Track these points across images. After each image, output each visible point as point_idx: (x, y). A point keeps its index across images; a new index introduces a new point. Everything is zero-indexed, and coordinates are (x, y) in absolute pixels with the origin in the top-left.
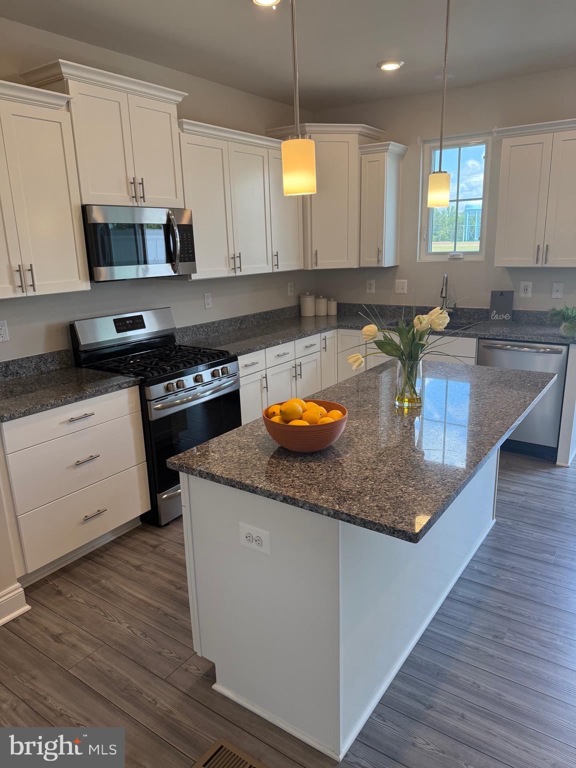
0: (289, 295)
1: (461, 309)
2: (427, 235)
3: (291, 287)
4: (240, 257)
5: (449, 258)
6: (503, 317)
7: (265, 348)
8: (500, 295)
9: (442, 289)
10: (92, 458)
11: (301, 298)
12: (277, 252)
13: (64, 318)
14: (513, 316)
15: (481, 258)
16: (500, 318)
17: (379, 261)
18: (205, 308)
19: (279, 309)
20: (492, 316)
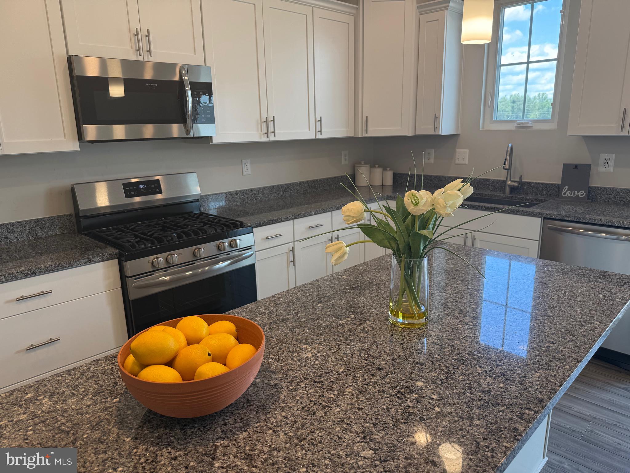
0: (343, 163)
1: (528, 183)
2: (492, 102)
3: (345, 155)
4: (274, 121)
5: (516, 127)
6: (576, 194)
7: (293, 219)
8: (574, 169)
9: (506, 160)
10: (51, 342)
11: (356, 167)
12: (321, 117)
13: (66, 182)
14: (589, 193)
15: (552, 126)
16: (572, 195)
17: (435, 128)
18: (243, 175)
19: (330, 178)
20: (563, 192)
